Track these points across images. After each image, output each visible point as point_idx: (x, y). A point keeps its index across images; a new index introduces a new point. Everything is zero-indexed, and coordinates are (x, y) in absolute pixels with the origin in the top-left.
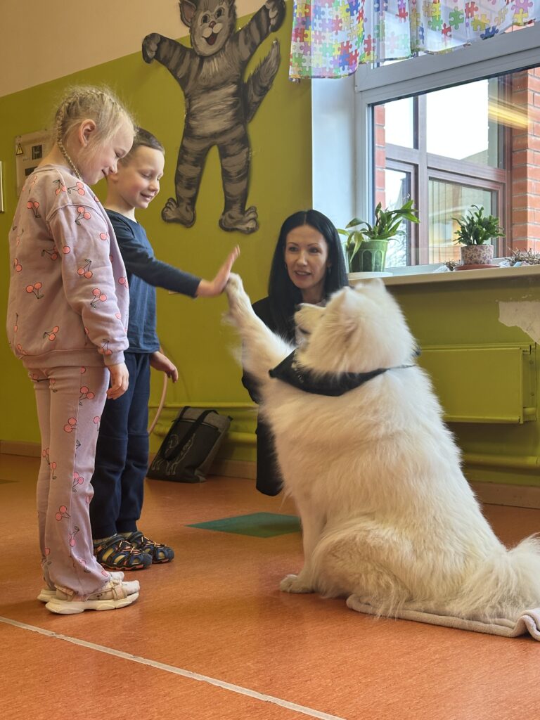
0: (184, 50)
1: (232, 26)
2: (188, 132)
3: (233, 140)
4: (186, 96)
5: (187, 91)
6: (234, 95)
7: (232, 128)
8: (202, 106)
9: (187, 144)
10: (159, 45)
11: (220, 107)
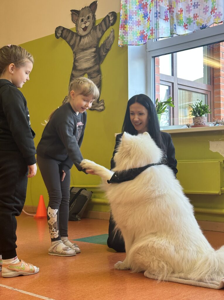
0: (73, 33)
1: (94, 24)
2: (75, 68)
3: (94, 71)
4: (74, 53)
5: (74, 51)
6: (94, 52)
7: (93, 66)
8: (80, 57)
9: (74, 73)
10: (62, 31)
11: (89, 57)
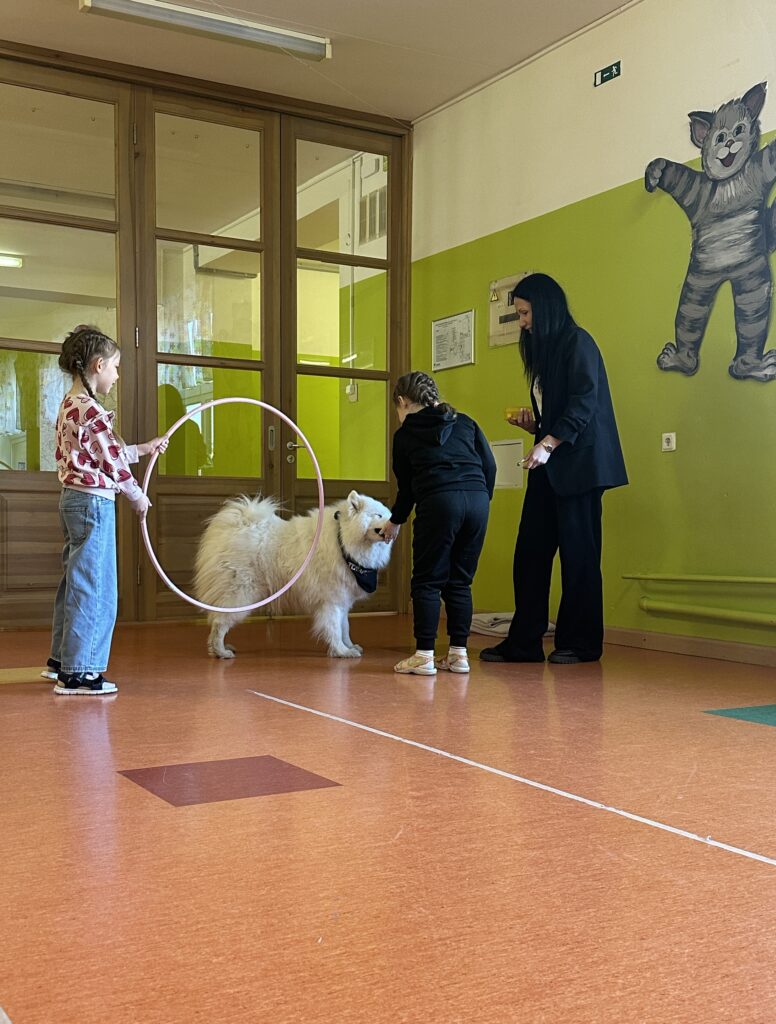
4: (693, 227)
6: (753, 222)
7: (750, 260)
8: (713, 237)
11: (737, 236)
